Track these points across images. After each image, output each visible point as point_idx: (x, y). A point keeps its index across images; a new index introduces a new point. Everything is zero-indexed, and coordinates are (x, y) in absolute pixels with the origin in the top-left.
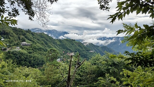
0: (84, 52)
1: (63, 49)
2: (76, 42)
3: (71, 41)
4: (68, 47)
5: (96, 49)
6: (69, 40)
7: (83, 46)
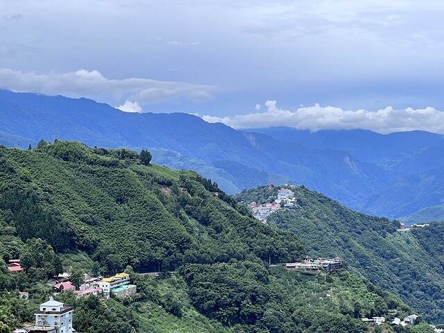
0: (231, 271)
1: (16, 241)
2: (160, 174)
3: (104, 164)
4: (67, 215)
5: (369, 254)
6: (91, 156)
7: (230, 216)
